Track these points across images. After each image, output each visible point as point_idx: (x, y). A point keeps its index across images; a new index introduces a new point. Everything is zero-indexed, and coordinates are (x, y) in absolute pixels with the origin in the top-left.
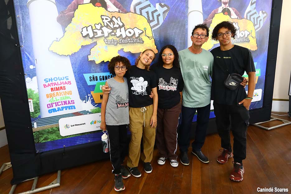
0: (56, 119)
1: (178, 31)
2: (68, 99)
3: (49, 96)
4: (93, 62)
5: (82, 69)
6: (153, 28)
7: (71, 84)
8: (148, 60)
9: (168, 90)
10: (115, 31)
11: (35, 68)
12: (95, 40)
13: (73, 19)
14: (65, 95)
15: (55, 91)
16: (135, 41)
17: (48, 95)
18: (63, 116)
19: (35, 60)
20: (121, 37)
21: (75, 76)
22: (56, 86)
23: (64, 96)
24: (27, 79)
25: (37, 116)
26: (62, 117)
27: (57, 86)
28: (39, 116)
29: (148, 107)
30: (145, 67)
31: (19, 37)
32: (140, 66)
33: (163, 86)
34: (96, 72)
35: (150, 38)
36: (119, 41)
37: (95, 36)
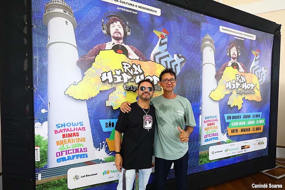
0: (65, 169)
1: (193, 81)
2: (81, 146)
3: (60, 143)
4: (111, 107)
5: (99, 115)
7: (85, 130)
10: (134, 78)
11: (47, 112)
12: (114, 86)
13: (93, 64)
14: (78, 142)
15: (67, 137)
17: (59, 141)
18: (74, 166)
19: (49, 104)
21: (90, 122)
22: (68, 132)
23: (76, 143)
24: (37, 124)
25: (43, 167)
26: (72, 166)
27: (70, 133)
28: (45, 166)
31: (34, 79)
34: (113, 118)
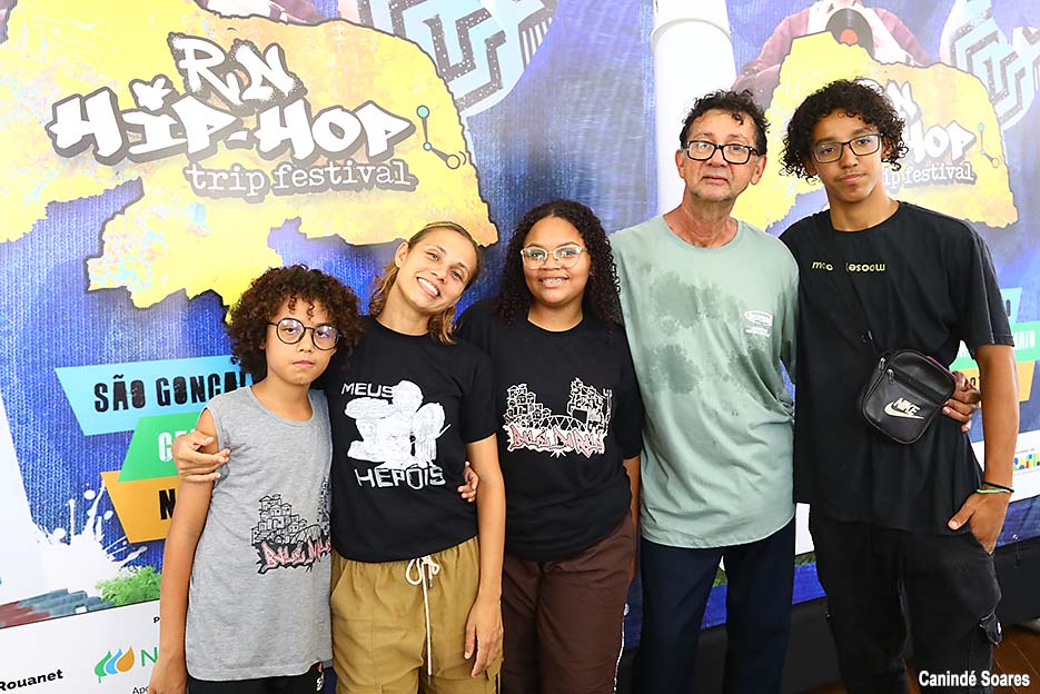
1: (602, 128)
4: (120, 295)
5: (49, 341)
6: (469, 105)
8: (438, 283)
9: (558, 452)
10: (250, 122)
12: (130, 172)
16: (366, 179)
20: (286, 157)
29: (449, 556)
30: (423, 322)
32: (400, 320)
33: (531, 431)
34: (134, 359)
35: (453, 162)
36: (277, 178)
37: (134, 150)
